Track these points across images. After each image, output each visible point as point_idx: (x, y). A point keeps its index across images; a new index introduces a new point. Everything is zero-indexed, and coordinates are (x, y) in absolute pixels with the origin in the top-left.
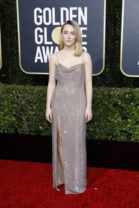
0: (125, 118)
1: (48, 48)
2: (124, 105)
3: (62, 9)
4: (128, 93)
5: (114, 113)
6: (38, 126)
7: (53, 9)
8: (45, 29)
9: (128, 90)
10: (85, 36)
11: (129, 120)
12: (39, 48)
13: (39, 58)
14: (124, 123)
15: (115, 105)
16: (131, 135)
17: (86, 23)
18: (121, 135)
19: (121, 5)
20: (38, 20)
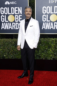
1: (6, 23)
3: (12, 8)
6: (4, 55)
7: (8, 8)
8: (5, 16)
10: (21, 18)
12: (3, 23)
13: (3, 27)
16: (40, 57)
17: (21, 13)
19: (35, 6)
20: (2, 12)
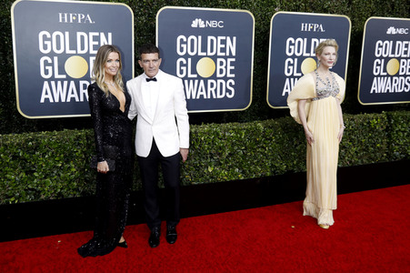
0: (30, 172)
2: (27, 156)
4: (32, 140)
5: (15, 168)
9: (31, 135)
11: (36, 174)
14: (29, 179)
15: (15, 157)
18: (27, 194)
